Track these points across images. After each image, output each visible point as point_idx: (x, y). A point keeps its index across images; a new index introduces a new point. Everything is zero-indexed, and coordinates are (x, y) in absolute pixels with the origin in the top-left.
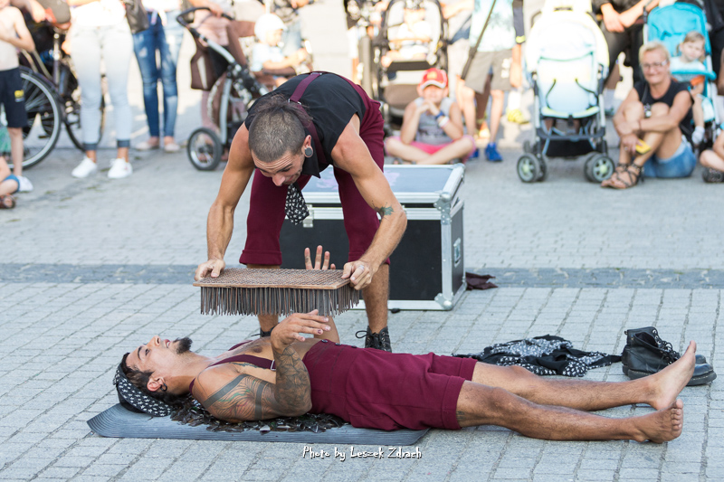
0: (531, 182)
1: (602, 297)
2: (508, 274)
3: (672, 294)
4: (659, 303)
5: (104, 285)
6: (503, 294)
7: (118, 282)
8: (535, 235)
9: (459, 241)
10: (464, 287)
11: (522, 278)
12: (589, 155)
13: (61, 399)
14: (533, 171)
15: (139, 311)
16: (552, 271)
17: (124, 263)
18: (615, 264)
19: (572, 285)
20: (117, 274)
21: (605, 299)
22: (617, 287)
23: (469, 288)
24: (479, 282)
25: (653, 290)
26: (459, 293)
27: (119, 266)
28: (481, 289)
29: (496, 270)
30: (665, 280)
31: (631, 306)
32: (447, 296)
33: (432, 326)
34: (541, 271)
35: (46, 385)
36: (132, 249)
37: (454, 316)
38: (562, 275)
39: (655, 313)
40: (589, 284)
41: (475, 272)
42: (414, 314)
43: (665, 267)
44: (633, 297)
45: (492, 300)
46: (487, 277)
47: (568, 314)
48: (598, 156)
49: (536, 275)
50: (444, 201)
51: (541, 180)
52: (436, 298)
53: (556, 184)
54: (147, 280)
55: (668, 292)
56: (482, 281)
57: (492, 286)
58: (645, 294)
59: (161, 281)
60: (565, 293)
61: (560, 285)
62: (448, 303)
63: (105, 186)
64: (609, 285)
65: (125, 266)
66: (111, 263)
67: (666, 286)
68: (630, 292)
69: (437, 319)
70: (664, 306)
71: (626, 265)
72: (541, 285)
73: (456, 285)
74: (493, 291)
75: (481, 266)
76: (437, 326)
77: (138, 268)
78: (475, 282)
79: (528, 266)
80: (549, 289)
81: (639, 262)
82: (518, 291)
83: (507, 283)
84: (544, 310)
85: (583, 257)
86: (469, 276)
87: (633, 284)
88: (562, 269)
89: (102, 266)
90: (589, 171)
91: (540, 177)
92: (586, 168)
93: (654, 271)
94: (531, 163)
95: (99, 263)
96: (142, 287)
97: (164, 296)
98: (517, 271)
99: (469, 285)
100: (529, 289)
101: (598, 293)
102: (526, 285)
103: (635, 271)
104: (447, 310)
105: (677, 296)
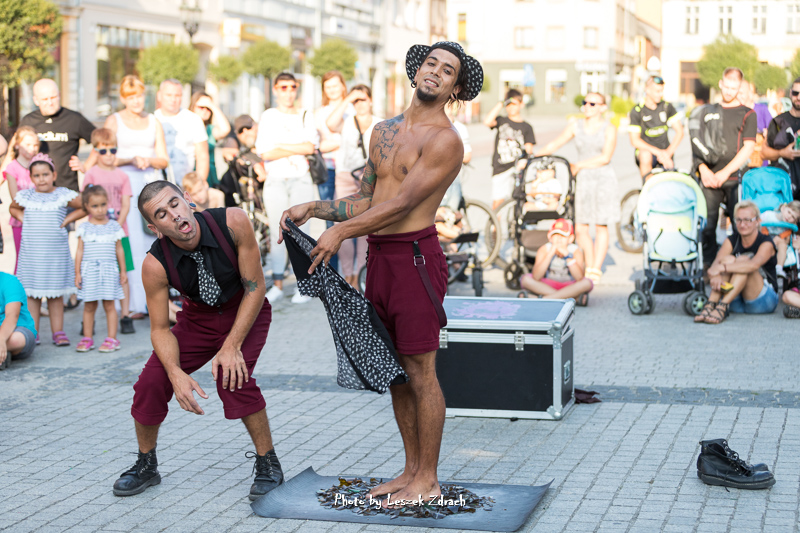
0: (639, 314)
1: (688, 412)
2: (611, 391)
3: (746, 411)
4: (735, 418)
5: (278, 391)
6: (606, 408)
7: (290, 389)
8: (637, 359)
9: (569, 362)
10: (573, 401)
11: (623, 395)
12: (689, 293)
13: (232, 485)
14: (640, 305)
15: (303, 414)
16: (649, 389)
17: (296, 373)
18: (702, 384)
19: (663, 402)
20: (290, 382)
21: (690, 414)
22: (701, 404)
23: (577, 402)
24: (586, 397)
25: (730, 408)
26: (568, 406)
27: (292, 376)
28: (587, 403)
29: (602, 387)
30: (743, 399)
31: (711, 420)
32: (557, 408)
33: (543, 433)
34: (640, 390)
35: (221, 472)
36: (304, 362)
37: (562, 425)
38: (657, 393)
39: (730, 427)
40: (678, 401)
41: (584, 389)
42: (529, 422)
43: (743, 388)
44: (714, 413)
45: (595, 412)
46: (593, 393)
47: (657, 426)
48: (696, 293)
49: (635, 392)
50: (556, 329)
51: (648, 313)
52: (548, 410)
53: (660, 316)
54: (314, 388)
55: (744, 410)
56: (588, 396)
57: (596, 401)
58: (724, 411)
59: (325, 389)
60: (657, 408)
61: (654, 401)
62: (558, 414)
63: (289, 310)
64: (695, 402)
65: (297, 376)
66: (286, 373)
67: (742, 404)
68: (711, 409)
69: (548, 427)
70: (739, 421)
71: (710, 386)
72: (638, 401)
73: (566, 399)
74: (598, 404)
75: (589, 384)
76: (547, 433)
77: (308, 378)
78: (583, 397)
79: (629, 385)
80: (644, 405)
81: (723, 384)
82: (617, 405)
83: (610, 398)
84: (638, 422)
85: (676, 378)
86: (578, 392)
87: (715, 402)
88: (657, 388)
89: (278, 376)
90: (688, 306)
91: (647, 310)
92: (685, 303)
93: (734, 391)
94: (640, 299)
95: (276, 373)
96: (309, 394)
97: (326, 402)
98: (619, 389)
99: (577, 399)
100: (628, 404)
101: (685, 409)
102: (626, 400)
103: (718, 391)
104: (557, 420)
105: (751, 413)
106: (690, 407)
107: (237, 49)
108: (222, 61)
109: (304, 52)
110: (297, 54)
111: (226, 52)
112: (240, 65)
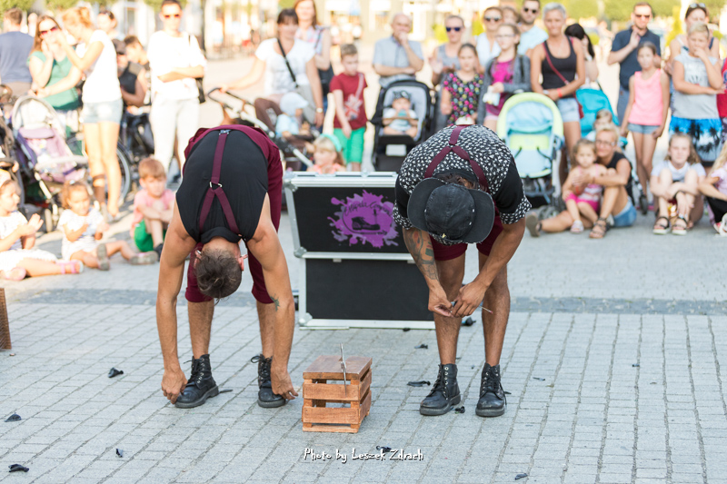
3: (625, 318)
4: (616, 325)
16: (527, 299)
18: (577, 294)
19: (545, 311)
21: (573, 321)
22: (580, 312)
25: (610, 315)
30: (619, 307)
31: (595, 327)
34: (520, 299)
60: (540, 317)
64: (574, 311)
67: (619, 312)
68: (592, 316)
70: (621, 327)
71: (585, 295)
72: (520, 310)
80: (527, 314)
81: (596, 293)
85: (551, 288)
87: (593, 310)
88: (535, 298)
93: (609, 300)
101: (567, 317)
103: (593, 300)
105: (630, 320)
106: (571, 315)
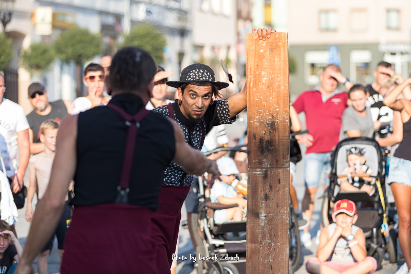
107: (49, 36)
108: (34, 48)
109: (114, 37)
110: (107, 40)
111: (38, 40)
112: (52, 52)
